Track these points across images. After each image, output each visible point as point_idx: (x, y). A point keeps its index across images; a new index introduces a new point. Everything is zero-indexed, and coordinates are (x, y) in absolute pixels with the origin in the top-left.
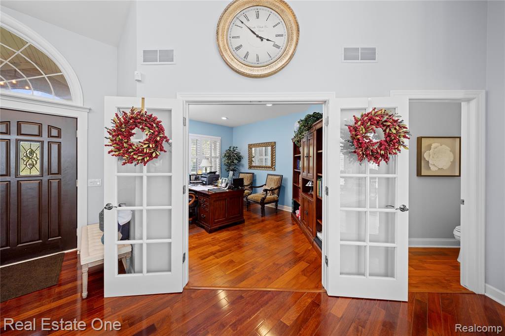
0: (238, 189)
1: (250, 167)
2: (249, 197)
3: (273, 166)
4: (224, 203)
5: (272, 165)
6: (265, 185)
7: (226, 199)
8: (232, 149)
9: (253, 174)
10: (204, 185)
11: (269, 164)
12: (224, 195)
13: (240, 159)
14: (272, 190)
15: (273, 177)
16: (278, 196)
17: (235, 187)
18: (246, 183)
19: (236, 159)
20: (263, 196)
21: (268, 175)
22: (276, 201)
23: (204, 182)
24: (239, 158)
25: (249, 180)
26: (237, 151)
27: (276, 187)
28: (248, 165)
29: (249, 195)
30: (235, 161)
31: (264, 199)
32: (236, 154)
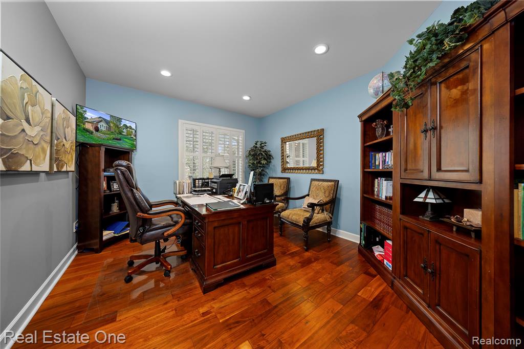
0: (264, 203)
1: (284, 170)
2: (284, 214)
3: (319, 168)
4: (237, 229)
5: (318, 165)
6: (308, 195)
7: (240, 223)
8: (258, 145)
9: (288, 179)
10: (213, 194)
11: (314, 164)
12: (236, 215)
13: (270, 159)
14: (321, 205)
15: (321, 183)
16: (332, 215)
17: (256, 201)
18: (277, 191)
19: (265, 159)
20: (308, 215)
21: (312, 180)
22: (329, 224)
23: (214, 190)
24: (268, 157)
25: (282, 188)
26: (265, 148)
27: (328, 199)
28: (280, 167)
29: (284, 210)
30: (263, 162)
31: (309, 220)
32: (263, 152)
